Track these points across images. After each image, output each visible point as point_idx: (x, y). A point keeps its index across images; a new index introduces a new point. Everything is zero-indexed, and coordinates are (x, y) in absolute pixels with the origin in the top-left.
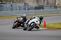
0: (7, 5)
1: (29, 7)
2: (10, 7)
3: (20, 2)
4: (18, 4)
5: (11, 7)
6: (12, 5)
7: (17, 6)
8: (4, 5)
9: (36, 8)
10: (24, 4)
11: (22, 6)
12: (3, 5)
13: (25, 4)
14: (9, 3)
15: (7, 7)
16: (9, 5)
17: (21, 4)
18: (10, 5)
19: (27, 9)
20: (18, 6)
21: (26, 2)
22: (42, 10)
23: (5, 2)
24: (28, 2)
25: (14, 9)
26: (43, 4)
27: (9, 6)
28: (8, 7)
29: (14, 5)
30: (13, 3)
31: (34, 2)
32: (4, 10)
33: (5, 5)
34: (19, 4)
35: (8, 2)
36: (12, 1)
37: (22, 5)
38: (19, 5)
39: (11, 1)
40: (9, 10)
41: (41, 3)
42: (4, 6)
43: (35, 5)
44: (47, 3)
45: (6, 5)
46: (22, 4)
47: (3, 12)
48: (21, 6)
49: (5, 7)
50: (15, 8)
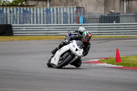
0: (38, 9)
1: (87, 16)
2: (44, 14)
3: (66, 5)
4: (63, 10)
5: (47, 14)
6: (48, 11)
7: (60, 13)
8: (32, 9)
9: (103, 19)
10: (75, 9)
11: (70, 14)
12: (28, 9)
13: (77, 8)
14: (43, 6)
15: (38, 15)
16: (42, 9)
17: (68, 9)
18: (45, 9)
19: (81, 20)
20: (62, 12)
21: (80, 5)
22: (115, 23)
23: (33, 3)
24: (84, 4)
25: (54, 18)
26: (118, 11)
27: (42, 13)
28: (40, 14)
29: (53, 10)
30: (51, 5)
31: (99, 4)
32: (32, 21)
33: (33, 10)
34: (65, 9)
35: (40, 3)
38: (65, 11)
40: (42, 21)
41: (114, 9)
42: (32, 12)
43: (101, 11)
44: (129, 9)
45: (35, 9)
46: (72, 9)
47: (29, 25)
48: (68, 13)
49: (33, 14)
50: (56, 18)
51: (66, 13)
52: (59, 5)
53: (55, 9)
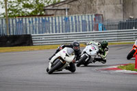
0: (57, 18)
1: (106, 23)
2: (62, 23)
3: (85, 12)
4: (81, 18)
5: (66, 23)
6: (66, 19)
7: (79, 22)
8: (50, 18)
9: (122, 26)
10: (94, 17)
11: (89, 22)
12: (47, 19)
14: (62, 15)
15: (57, 24)
16: (60, 18)
17: (87, 17)
18: (63, 18)
19: (100, 27)
20: (80, 20)
21: (99, 13)
22: (134, 29)
23: (52, 12)
24: (103, 11)
27: (60, 21)
28: (59, 23)
29: (72, 18)
30: (69, 14)
31: (118, 11)
32: (51, 30)
33: (52, 19)
34: (83, 17)
35: (58, 12)
36: (68, 9)
37: (89, 18)
38: (84, 19)
39: (65, 9)
42: (51, 21)
43: (120, 18)
45: (54, 18)
48: (87, 20)
49: (52, 23)
51: (85, 21)
52: (77, 13)
53: (74, 18)
